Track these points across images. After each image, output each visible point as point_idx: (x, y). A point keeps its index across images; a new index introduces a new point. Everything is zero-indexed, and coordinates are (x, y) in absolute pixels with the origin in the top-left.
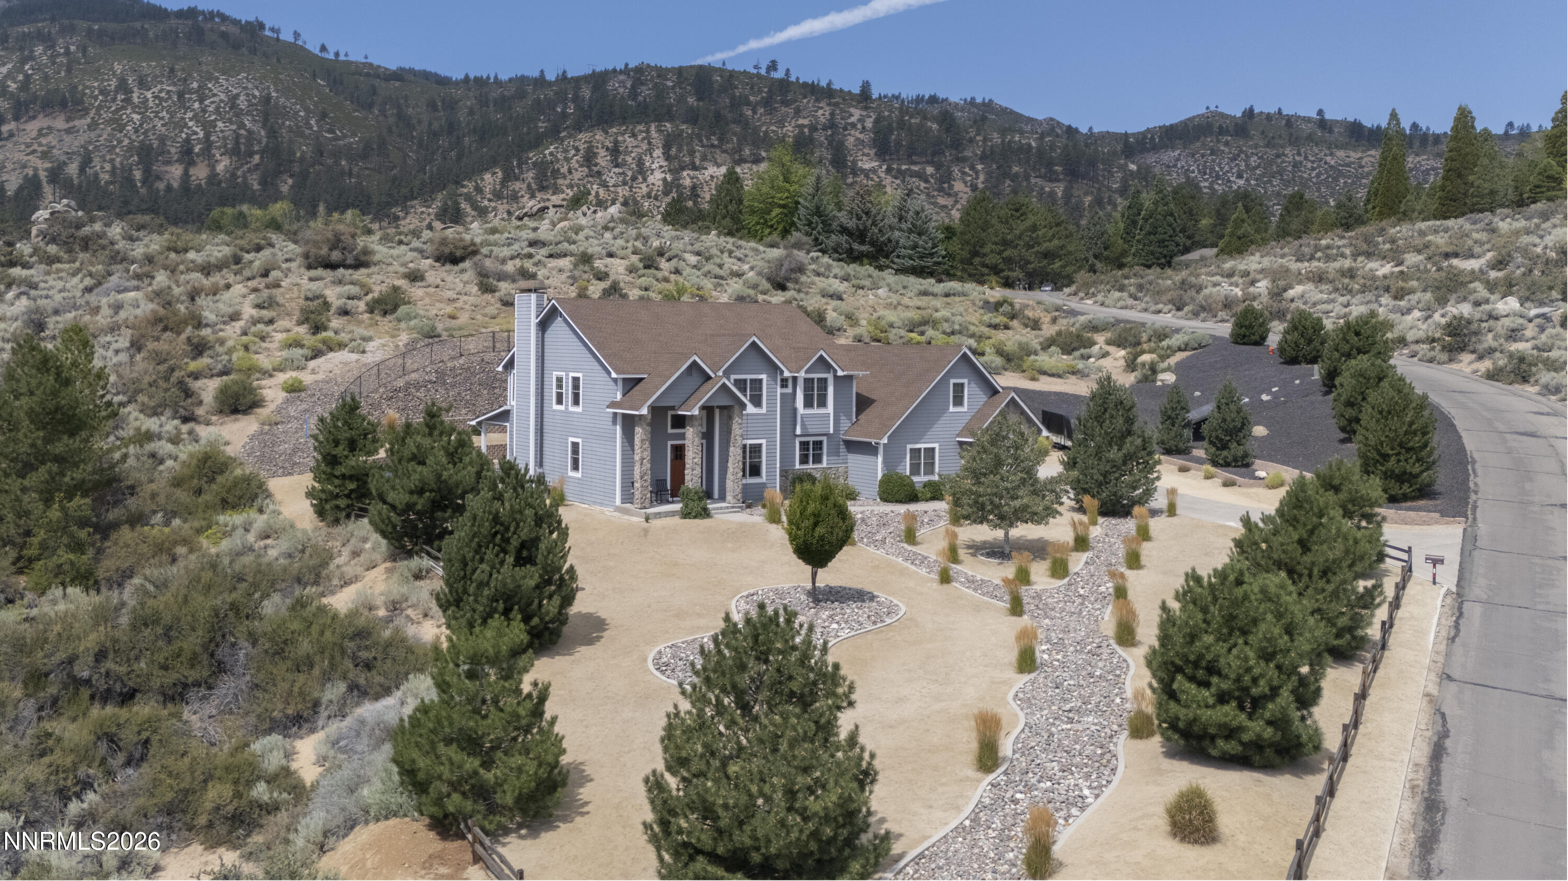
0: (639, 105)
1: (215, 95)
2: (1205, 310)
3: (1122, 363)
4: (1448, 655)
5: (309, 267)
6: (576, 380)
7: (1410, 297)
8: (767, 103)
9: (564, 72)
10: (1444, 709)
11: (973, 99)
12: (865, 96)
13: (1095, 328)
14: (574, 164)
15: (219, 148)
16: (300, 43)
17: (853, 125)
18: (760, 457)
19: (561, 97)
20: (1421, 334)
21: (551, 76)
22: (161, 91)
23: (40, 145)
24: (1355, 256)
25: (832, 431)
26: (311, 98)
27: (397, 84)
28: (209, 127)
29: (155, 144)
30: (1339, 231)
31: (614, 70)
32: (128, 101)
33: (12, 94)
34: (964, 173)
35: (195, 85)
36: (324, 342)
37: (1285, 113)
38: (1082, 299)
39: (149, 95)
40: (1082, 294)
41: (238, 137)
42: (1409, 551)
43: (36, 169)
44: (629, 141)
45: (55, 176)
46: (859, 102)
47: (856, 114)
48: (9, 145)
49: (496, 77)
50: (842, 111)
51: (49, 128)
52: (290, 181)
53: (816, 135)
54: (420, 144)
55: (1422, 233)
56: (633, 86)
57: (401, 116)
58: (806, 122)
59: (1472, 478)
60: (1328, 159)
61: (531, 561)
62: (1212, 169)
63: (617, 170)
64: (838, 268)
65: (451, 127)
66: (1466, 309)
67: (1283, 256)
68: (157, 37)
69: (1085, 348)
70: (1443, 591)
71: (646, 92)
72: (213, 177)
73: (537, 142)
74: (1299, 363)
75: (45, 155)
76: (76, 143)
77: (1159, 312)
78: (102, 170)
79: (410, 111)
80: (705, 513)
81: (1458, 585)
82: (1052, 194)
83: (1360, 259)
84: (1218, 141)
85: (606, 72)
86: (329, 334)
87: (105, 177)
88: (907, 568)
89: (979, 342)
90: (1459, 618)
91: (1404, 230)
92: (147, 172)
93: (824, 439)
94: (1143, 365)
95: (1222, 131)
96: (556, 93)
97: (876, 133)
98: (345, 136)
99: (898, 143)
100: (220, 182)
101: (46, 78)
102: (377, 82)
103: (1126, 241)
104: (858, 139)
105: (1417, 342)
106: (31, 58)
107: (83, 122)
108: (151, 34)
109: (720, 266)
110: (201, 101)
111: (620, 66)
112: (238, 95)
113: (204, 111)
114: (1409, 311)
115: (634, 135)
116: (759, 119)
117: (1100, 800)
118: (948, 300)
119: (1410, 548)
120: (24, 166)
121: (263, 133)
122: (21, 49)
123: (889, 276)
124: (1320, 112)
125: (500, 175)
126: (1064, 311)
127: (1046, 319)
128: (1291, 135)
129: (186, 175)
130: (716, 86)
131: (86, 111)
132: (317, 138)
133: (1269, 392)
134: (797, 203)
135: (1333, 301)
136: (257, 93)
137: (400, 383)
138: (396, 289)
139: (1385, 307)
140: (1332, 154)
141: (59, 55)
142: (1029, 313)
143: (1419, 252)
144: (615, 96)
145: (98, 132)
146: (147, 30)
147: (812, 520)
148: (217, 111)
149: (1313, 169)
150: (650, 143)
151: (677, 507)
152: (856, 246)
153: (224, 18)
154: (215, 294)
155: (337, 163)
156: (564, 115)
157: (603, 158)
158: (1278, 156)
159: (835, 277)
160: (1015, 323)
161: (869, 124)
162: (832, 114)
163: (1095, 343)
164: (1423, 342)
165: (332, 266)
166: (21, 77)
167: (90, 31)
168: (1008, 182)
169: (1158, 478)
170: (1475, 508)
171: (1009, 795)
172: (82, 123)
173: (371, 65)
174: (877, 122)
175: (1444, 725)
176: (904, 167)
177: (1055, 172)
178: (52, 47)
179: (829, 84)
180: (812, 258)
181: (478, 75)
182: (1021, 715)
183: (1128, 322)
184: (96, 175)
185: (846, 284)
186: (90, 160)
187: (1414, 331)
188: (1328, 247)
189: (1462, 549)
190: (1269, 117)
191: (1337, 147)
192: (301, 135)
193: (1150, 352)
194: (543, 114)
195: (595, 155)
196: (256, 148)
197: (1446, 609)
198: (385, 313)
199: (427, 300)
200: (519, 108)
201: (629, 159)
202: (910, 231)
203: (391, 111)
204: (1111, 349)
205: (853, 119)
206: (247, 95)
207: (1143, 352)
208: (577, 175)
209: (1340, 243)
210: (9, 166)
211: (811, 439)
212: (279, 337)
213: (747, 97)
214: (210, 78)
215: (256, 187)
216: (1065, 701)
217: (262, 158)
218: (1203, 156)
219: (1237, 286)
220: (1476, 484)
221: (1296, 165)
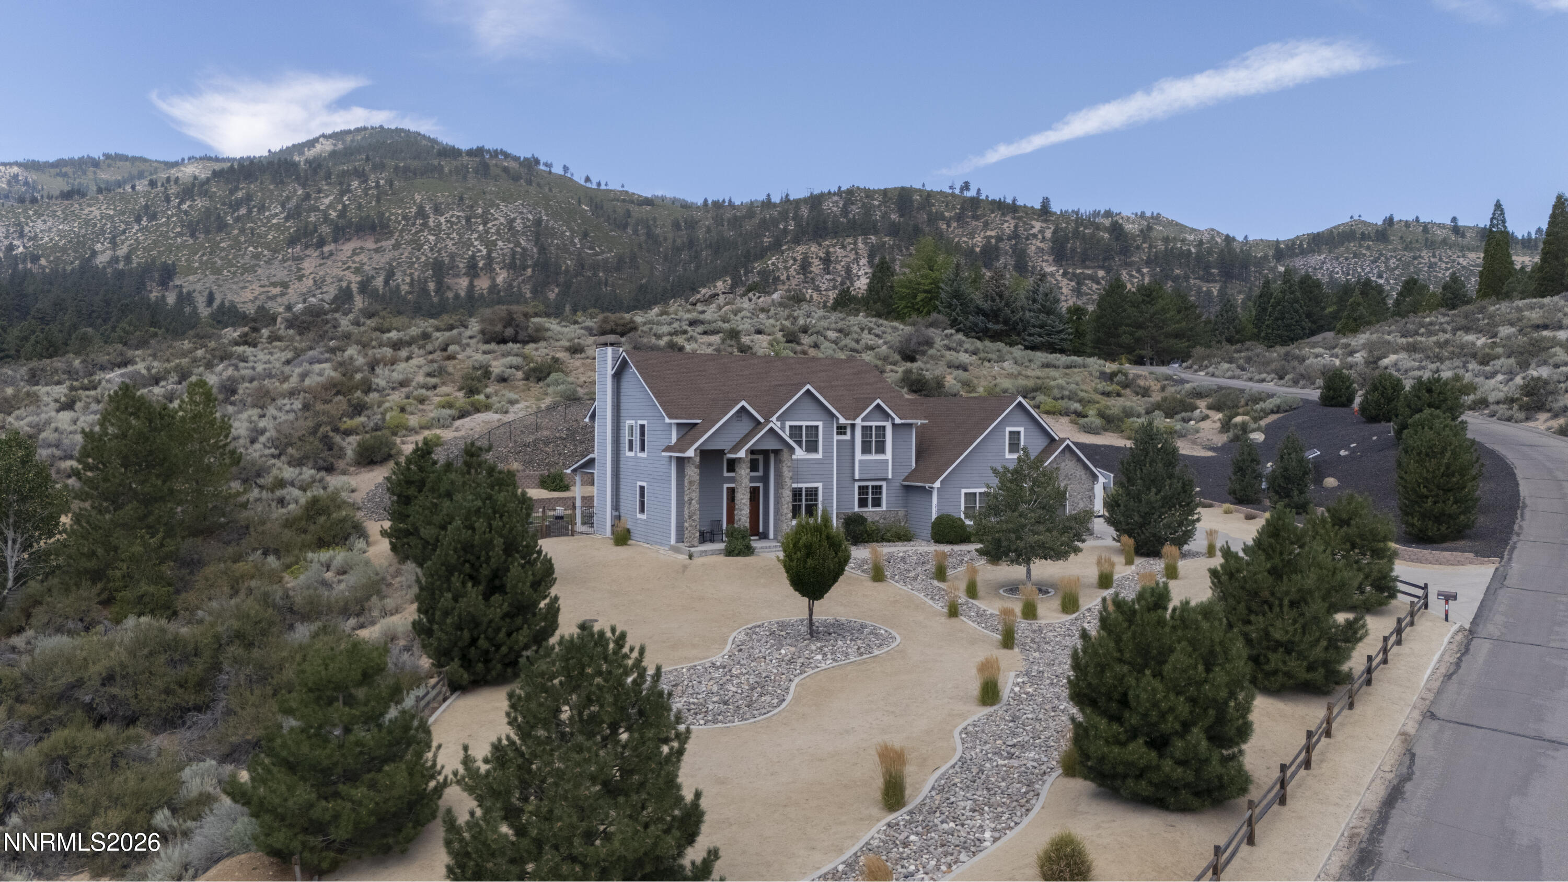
0: (849, 222)
1: (496, 219)
2: (1304, 378)
3: (1218, 425)
4: (1440, 692)
5: (487, 342)
6: (642, 427)
7: (1496, 362)
8: (960, 218)
9: (787, 195)
10: (1417, 750)
11: (1143, 213)
12: (1045, 211)
13: (1199, 394)
14: (792, 272)
15: (498, 263)
16: (568, 175)
17: (1035, 236)
18: (816, 500)
19: (784, 216)
20: (1501, 396)
21: (776, 199)
22: (452, 216)
23: (354, 262)
24: (1454, 331)
25: (890, 476)
26: (575, 221)
27: (648, 208)
28: (490, 246)
29: (447, 260)
30: (1443, 310)
31: (829, 193)
32: (425, 225)
33: (332, 221)
34: (1132, 276)
35: (480, 211)
36: (473, 404)
37: (1422, 220)
38: (1196, 371)
39: (442, 220)
40: (1196, 367)
41: (514, 253)
42: (1425, 587)
43: (350, 282)
44: (839, 252)
45: (364, 287)
46: (1040, 216)
47: (1037, 226)
48: (329, 262)
49: (730, 201)
50: (1025, 223)
51: (362, 248)
52: (556, 290)
53: (1001, 245)
54: (666, 258)
55: (1519, 310)
56: (845, 206)
57: (650, 235)
58: (993, 233)
59: (1518, 521)
60: (1461, 260)
61: (501, 589)
62: (1355, 270)
63: (828, 277)
64: (971, 343)
65: (691, 243)
66: (1544, 372)
67: (1389, 334)
68: (451, 171)
69: (1186, 411)
70: (1455, 627)
71: (855, 210)
72: (493, 287)
73: (762, 254)
74: (1379, 422)
75: (357, 271)
76: (383, 260)
77: (1263, 381)
78: (402, 282)
79: (658, 231)
80: (748, 551)
81: (1474, 622)
82: (1209, 292)
83: (1459, 333)
84: (1361, 246)
85: (822, 195)
86: (481, 397)
87: (405, 288)
88: (925, 603)
89: (1084, 407)
90: (1463, 655)
91: (1503, 308)
92: (440, 285)
93: (884, 484)
94: (1236, 425)
95: (1364, 237)
96: (780, 213)
97: (1053, 242)
98: (603, 252)
99: (1073, 250)
100: (499, 291)
101: (360, 207)
102: (631, 207)
103: (1256, 326)
104: (1038, 248)
105: (1498, 403)
106: (349, 191)
107: (389, 242)
108: (446, 170)
109: (857, 341)
110: (485, 224)
111: (834, 189)
112: (515, 219)
113: (487, 232)
114: (1493, 375)
115: (843, 247)
116: (953, 232)
117: (998, 843)
118: (1067, 371)
119: (1426, 585)
120: (341, 280)
121: (535, 250)
122: (341, 184)
123: (1018, 351)
124: (1454, 219)
125: (729, 282)
126: (1174, 380)
127: (1155, 386)
128: (1427, 239)
129: (471, 286)
130: (915, 204)
131: (391, 233)
132: (580, 254)
133: (1346, 447)
134: (939, 288)
135: (1424, 368)
136: (531, 217)
137: (530, 439)
138: (556, 360)
139: (1471, 373)
140: (1464, 256)
141: (371, 188)
142: (1142, 383)
143: (1512, 325)
144: (829, 214)
145: (401, 251)
146: (442, 167)
147: (803, 551)
148: (498, 232)
149: (1447, 269)
150: (857, 253)
151: (722, 546)
152: (990, 325)
153: (507, 155)
154: (392, 364)
155: (595, 275)
156: (785, 231)
157: (816, 267)
158: (1415, 258)
159: (966, 351)
160: (1128, 391)
161: (1048, 234)
162: (1016, 227)
163: (1197, 408)
164: (1504, 403)
165: (504, 341)
166: (340, 207)
167: (396, 168)
168: (1170, 283)
169: (1198, 520)
170: (1513, 548)
171: (902, 837)
172: (388, 244)
173: (627, 192)
174: (1054, 233)
175: (1410, 767)
176: (1078, 271)
177: (1212, 274)
178: (366, 181)
179: (1014, 200)
180: (946, 335)
181: (715, 199)
182: (960, 748)
183: (1229, 388)
184: (398, 286)
185: (974, 357)
186: (394, 274)
187: (1495, 393)
188: (1431, 324)
189: (1488, 588)
190: (1407, 224)
191: (1469, 250)
192: (566, 251)
193: (1244, 414)
194: (769, 230)
195: (810, 264)
196: (530, 263)
197: (1454, 646)
198: (539, 380)
199: (581, 370)
200: (748, 226)
201: (839, 267)
202: (1040, 311)
203: (642, 231)
204: (1211, 413)
205: (1034, 231)
206: (523, 218)
207: (1237, 414)
208: (794, 282)
209: (1443, 320)
210: (329, 280)
211: (870, 484)
212: (437, 400)
213: (942, 213)
214: (493, 205)
215: (528, 295)
216: (1014, 735)
217: (533, 271)
218: (1346, 259)
219: (1337, 357)
220: (1520, 527)
221: (1432, 266)
